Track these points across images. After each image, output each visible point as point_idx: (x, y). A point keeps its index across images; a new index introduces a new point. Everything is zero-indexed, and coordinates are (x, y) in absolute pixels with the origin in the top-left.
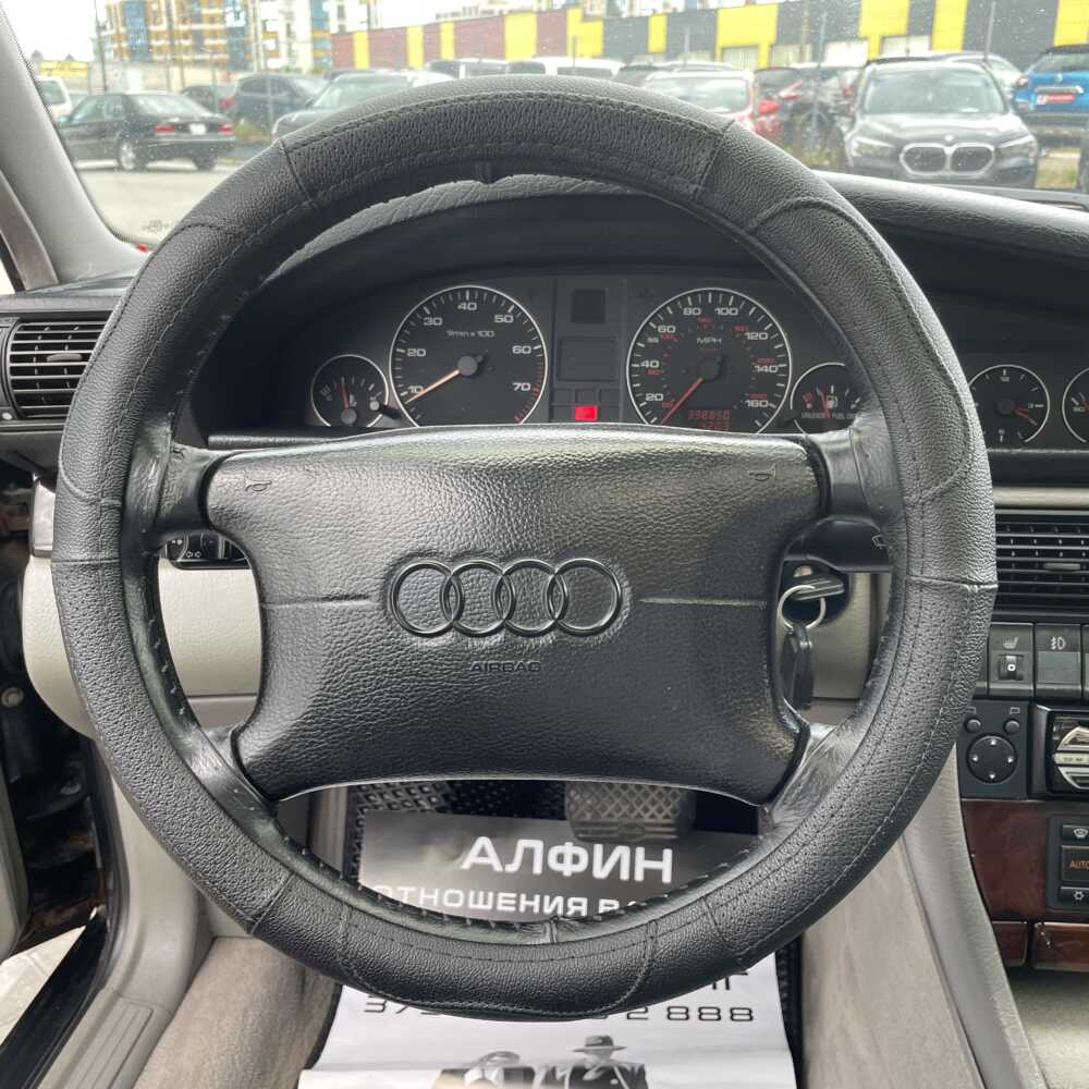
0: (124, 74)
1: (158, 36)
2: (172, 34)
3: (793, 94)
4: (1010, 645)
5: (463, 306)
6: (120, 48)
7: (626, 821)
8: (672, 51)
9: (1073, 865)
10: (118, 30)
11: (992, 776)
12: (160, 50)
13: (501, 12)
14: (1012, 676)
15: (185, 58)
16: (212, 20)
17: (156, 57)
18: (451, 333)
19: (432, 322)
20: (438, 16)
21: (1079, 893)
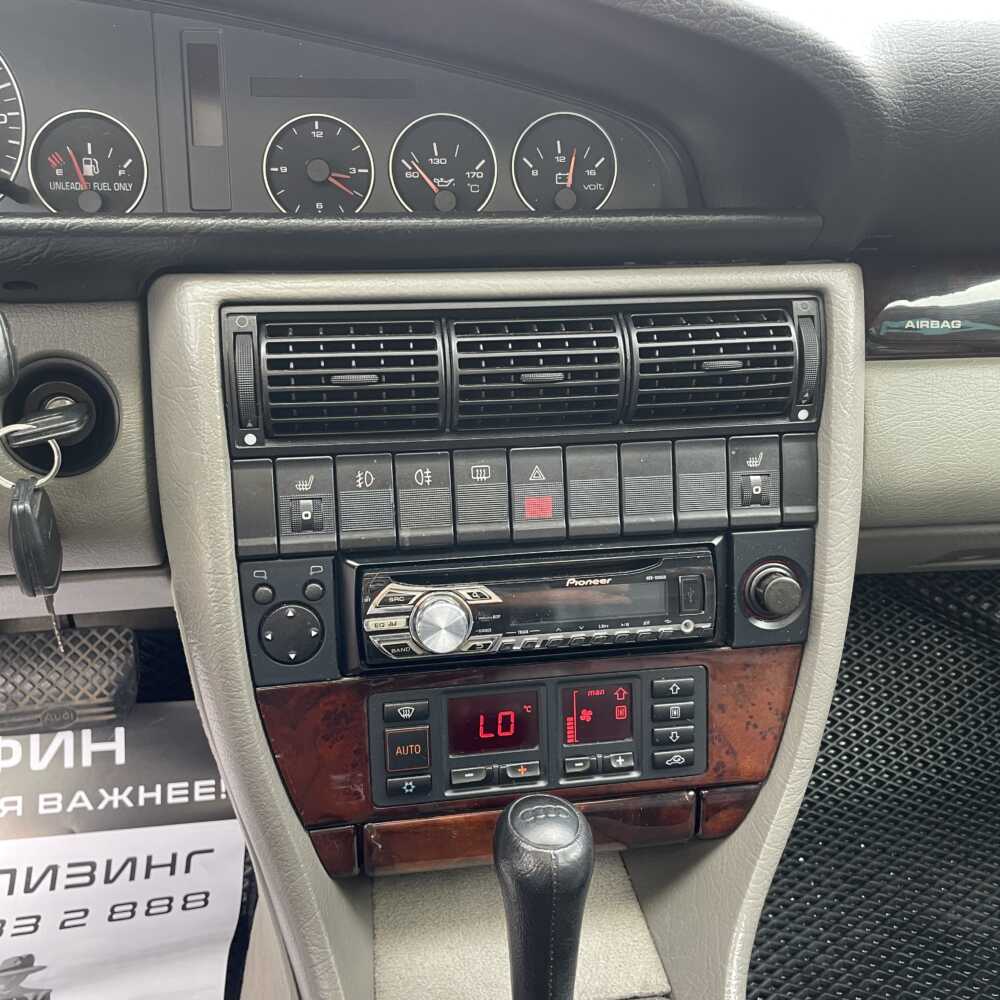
7: (52, 706)
9: (399, 751)
11: (292, 656)
14: (308, 526)
21: (408, 784)
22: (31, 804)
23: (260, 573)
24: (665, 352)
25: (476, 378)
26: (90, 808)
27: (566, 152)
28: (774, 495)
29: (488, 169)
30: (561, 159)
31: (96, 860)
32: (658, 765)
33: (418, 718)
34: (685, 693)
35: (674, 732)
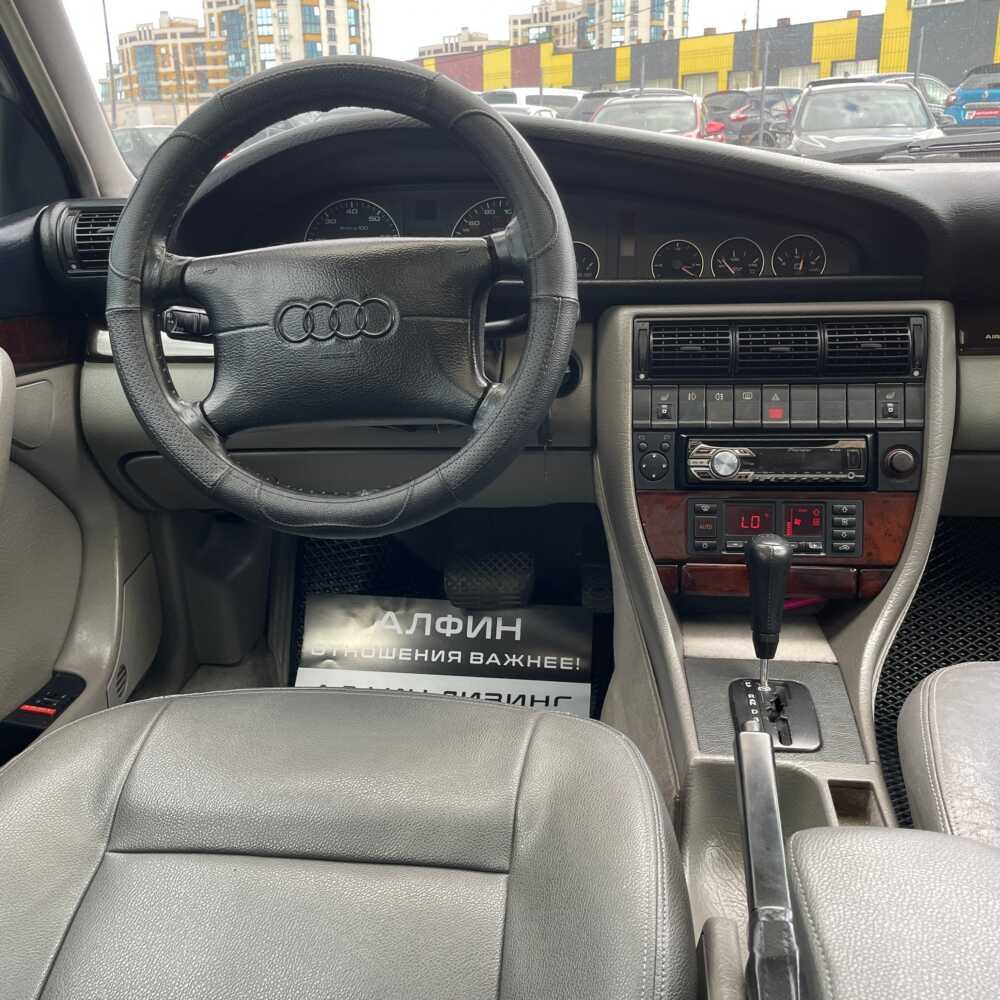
0: (134, 112)
1: (166, 76)
2: (178, 74)
3: (742, 116)
4: (664, 399)
5: (349, 212)
6: (132, 90)
8: (635, 81)
9: (701, 527)
10: (130, 72)
11: (654, 476)
12: (168, 90)
13: (480, 47)
14: (665, 417)
15: (190, 96)
16: (215, 61)
17: (165, 97)
18: (342, 228)
19: (330, 221)
20: (422, 54)
21: (705, 544)
22: (466, 657)
23: (641, 436)
24: (841, 339)
25: (748, 349)
26: (499, 664)
27: (800, 253)
28: (900, 413)
29: (760, 264)
30: (797, 257)
31: (501, 693)
32: (835, 550)
33: (710, 512)
34: (850, 513)
35: (844, 533)
